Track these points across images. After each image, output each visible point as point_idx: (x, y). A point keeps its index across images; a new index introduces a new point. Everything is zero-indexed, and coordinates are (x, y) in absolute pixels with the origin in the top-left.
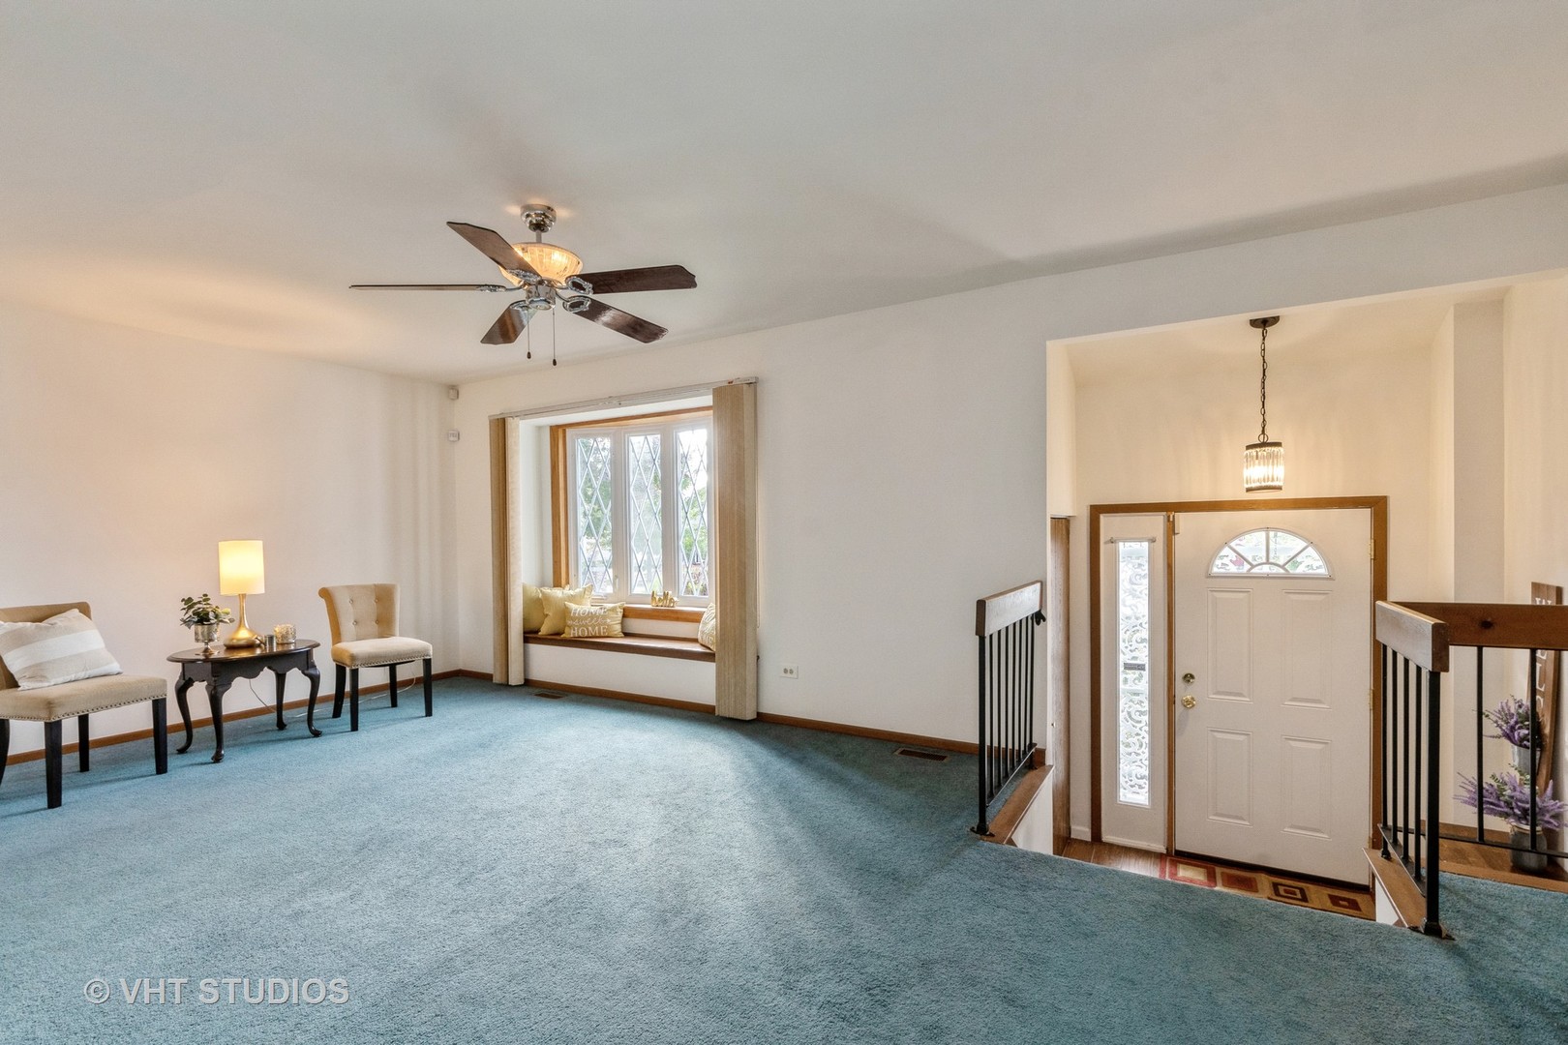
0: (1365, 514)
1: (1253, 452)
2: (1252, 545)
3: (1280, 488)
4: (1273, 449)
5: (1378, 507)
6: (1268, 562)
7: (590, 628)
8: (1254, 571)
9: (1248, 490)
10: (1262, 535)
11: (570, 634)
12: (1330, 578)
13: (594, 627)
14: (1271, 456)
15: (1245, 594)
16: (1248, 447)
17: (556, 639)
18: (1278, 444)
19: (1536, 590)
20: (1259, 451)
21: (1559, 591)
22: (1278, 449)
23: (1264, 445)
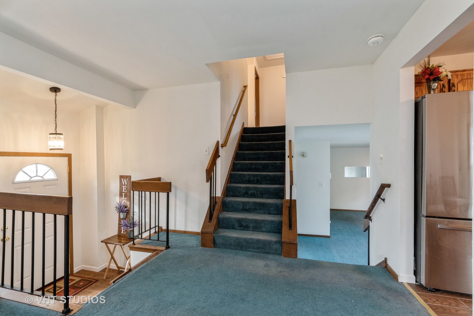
0: (66, 159)
1: (52, 136)
2: (30, 170)
3: (62, 149)
4: (59, 135)
5: (69, 156)
6: (37, 176)
8: (32, 179)
9: (51, 149)
10: (34, 166)
12: (57, 180)
14: (58, 138)
15: (29, 189)
16: (51, 134)
18: (62, 134)
19: (121, 177)
20: (54, 136)
21: (130, 176)
22: (61, 136)
23: (56, 134)
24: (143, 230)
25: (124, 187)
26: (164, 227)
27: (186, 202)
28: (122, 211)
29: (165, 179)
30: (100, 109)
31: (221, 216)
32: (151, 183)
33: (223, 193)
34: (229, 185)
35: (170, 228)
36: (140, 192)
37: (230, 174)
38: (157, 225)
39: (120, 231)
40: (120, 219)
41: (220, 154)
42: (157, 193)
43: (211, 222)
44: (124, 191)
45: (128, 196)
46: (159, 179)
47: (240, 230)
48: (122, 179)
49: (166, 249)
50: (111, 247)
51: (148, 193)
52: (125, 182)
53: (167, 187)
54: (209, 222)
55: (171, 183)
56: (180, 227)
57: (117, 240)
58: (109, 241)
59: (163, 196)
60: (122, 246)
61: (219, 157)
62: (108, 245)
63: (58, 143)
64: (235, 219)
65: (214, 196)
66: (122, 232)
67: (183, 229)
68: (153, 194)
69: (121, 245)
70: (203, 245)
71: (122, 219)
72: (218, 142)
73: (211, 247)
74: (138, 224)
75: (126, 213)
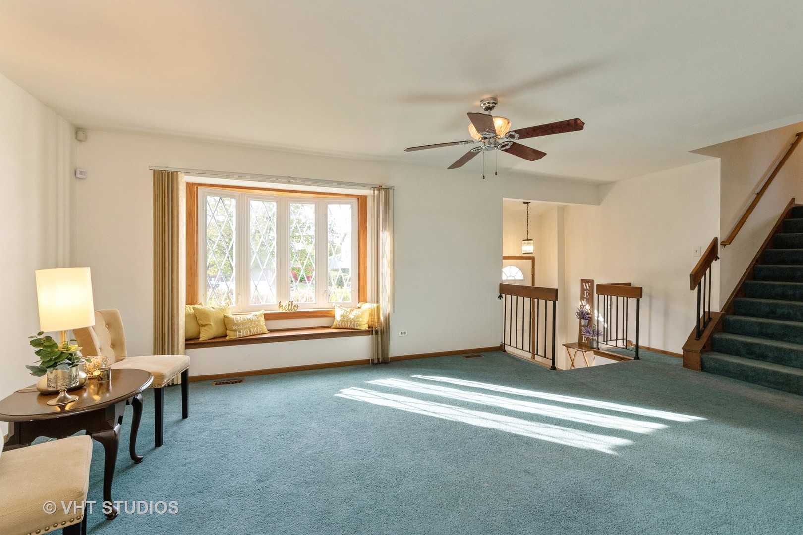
0: (530, 261)
1: (525, 242)
3: (531, 253)
4: (530, 241)
5: (533, 259)
6: (511, 276)
7: (252, 329)
8: (508, 279)
9: (524, 254)
10: (509, 267)
11: (231, 336)
12: (523, 280)
13: (253, 328)
14: (529, 243)
16: (524, 240)
17: (220, 340)
18: (532, 240)
19: (583, 281)
20: (527, 242)
21: (593, 280)
22: (532, 241)
23: (528, 240)
24: (609, 339)
25: (585, 292)
26: (634, 342)
27: (666, 314)
28: (583, 317)
29: (635, 283)
30: (562, 211)
31: (717, 336)
32: (619, 287)
33: (726, 307)
34: (738, 299)
35: (640, 344)
36: (606, 296)
37: (744, 282)
38: (625, 338)
39: (581, 338)
40: (581, 326)
41: (719, 255)
42: (625, 298)
43: (698, 340)
44: (585, 296)
45: (590, 301)
46: (629, 284)
47: (750, 358)
48: (584, 283)
49: (635, 359)
50: (572, 351)
51: (614, 298)
52: (587, 286)
53: (636, 292)
54: (696, 340)
55: (642, 288)
56: (657, 345)
57: (578, 346)
58: (571, 346)
59: (632, 302)
60: (584, 353)
61: (718, 260)
62: (569, 349)
63: (529, 248)
64: (742, 342)
65: (707, 310)
66: (583, 341)
67: (661, 348)
68: (620, 299)
69: (583, 351)
70: (686, 365)
71: (584, 326)
72: (716, 240)
73: (698, 370)
74: (603, 333)
75: (588, 320)
